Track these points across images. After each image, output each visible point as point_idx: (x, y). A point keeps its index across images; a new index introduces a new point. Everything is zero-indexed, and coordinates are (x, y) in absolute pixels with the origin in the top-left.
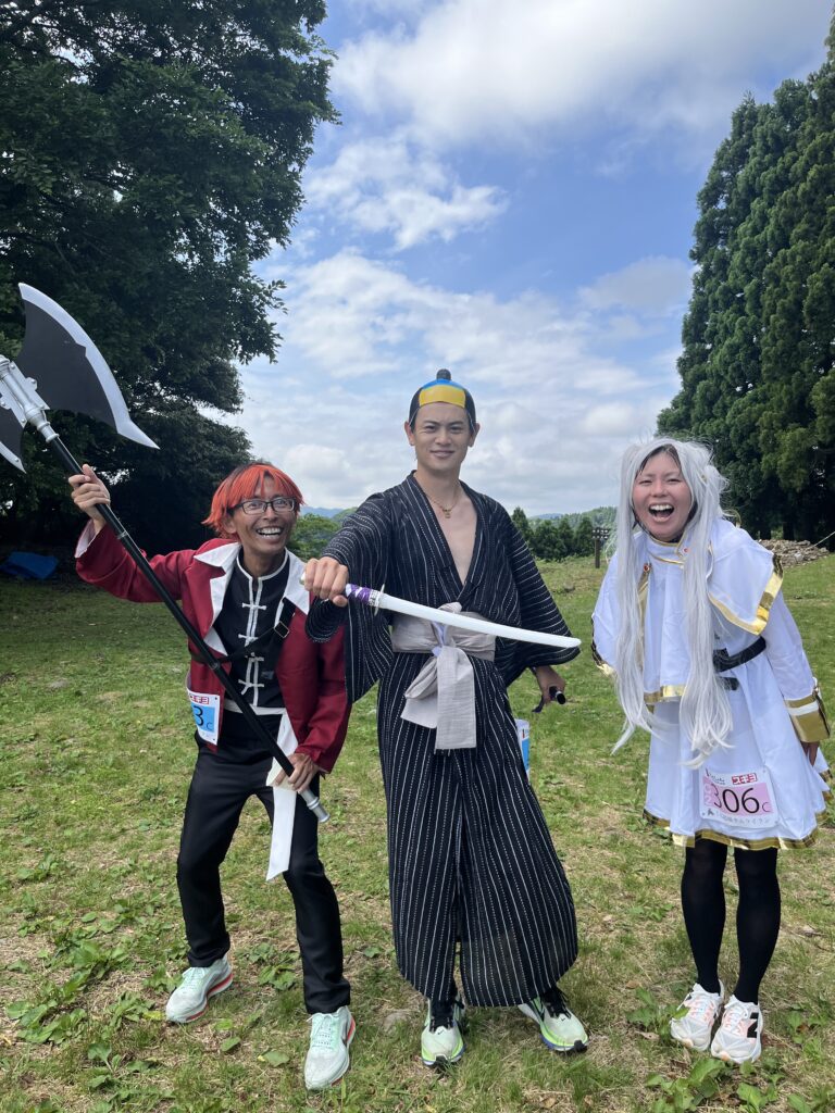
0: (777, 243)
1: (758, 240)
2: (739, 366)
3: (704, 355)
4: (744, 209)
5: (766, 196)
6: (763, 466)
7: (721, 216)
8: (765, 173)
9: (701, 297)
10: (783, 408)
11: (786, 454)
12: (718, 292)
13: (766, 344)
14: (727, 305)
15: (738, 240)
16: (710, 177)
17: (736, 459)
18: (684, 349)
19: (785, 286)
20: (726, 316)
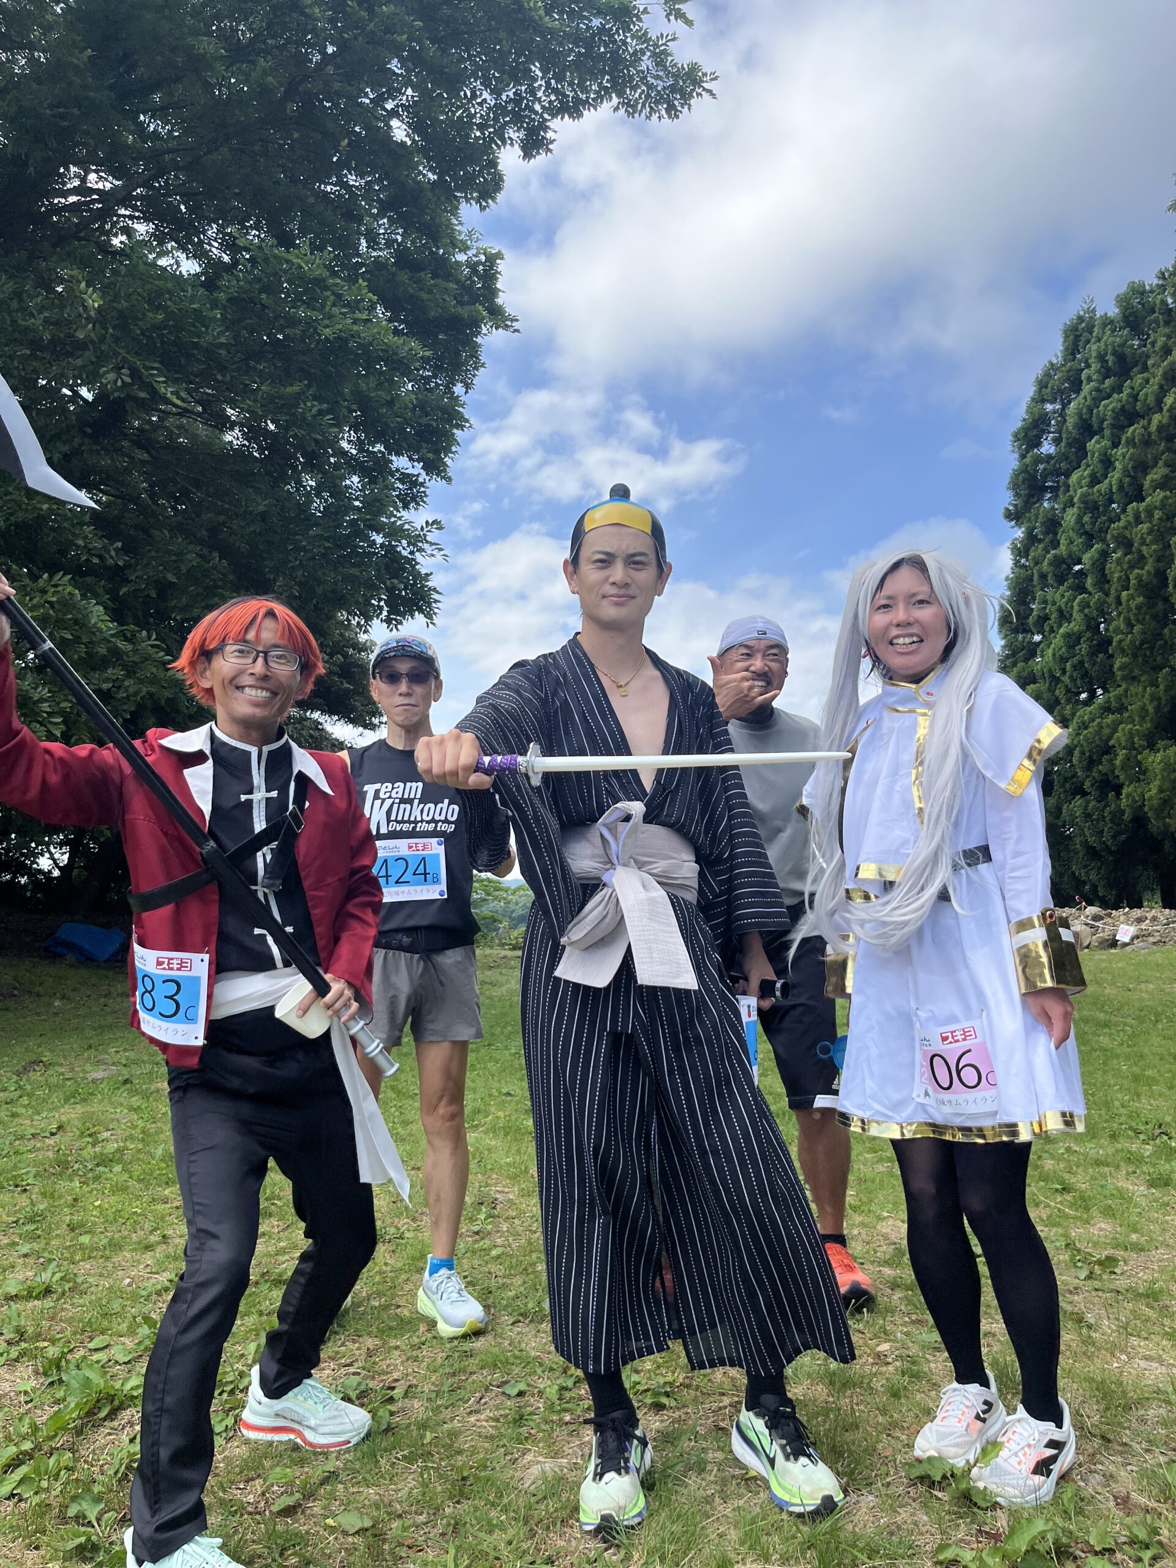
0: (1127, 494)
1: (1099, 491)
2: (1082, 663)
3: (1032, 651)
4: (1076, 451)
5: (1107, 432)
6: (1124, 802)
7: (1048, 462)
8: (1106, 401)
9: (1022, 571)
10: (1148, 719)
11: (1157, 783)
12: (1045, 563)
13: (1117, 631)
14: (1060, 580)
15: (1071, 493)
16: (1029, 411)
17: (1084, 794)
18: (1003, 643)
19: (1140, 551)
20: (1058, 595)
